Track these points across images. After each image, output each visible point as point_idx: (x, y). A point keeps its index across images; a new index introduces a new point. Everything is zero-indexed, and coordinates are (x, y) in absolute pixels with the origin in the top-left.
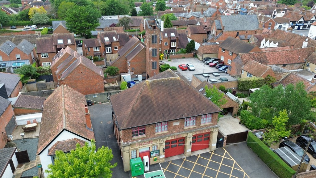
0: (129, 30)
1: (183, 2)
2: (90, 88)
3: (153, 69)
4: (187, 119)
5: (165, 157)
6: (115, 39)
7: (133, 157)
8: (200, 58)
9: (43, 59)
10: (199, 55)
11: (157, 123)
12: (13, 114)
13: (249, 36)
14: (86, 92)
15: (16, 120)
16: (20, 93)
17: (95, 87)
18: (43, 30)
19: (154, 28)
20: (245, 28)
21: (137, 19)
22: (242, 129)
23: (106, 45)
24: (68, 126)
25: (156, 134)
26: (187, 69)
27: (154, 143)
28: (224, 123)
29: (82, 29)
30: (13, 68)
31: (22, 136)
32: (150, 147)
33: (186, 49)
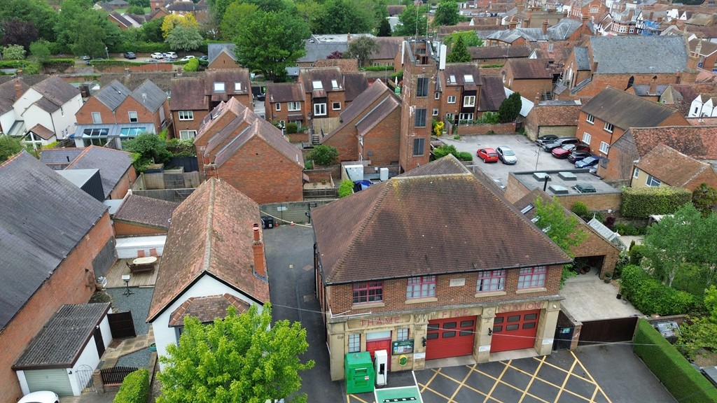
0: (370, 67)
1: (501, 6)
2: (272, 190)
3: (414, 154)
4: (485, 275)
5: (427, 359)
6: (337, 86)
7: (352, 350)
8: (532, 135)
9: (182, 123)
10: (530, 128)
11: (412, 277)
12: (112, 233)
13: (659, 88)
14: (264, 199)
15: (117, 246)
16: (130, 190)
17: (283, 188)
18: (188, 62)
19: (425, 60)
20: (651, 68)
21: (390, 42)
22: (623, 311)
23: (315, 98)
24: (214, 265)
25: (407, 302)
26: (498, 158)
27: (402, 323)
28: (577, 292)
29: (268, 61)
30: (122, 138)
31: (124, 280)
32: (391, 331)
33: (499, 114)
